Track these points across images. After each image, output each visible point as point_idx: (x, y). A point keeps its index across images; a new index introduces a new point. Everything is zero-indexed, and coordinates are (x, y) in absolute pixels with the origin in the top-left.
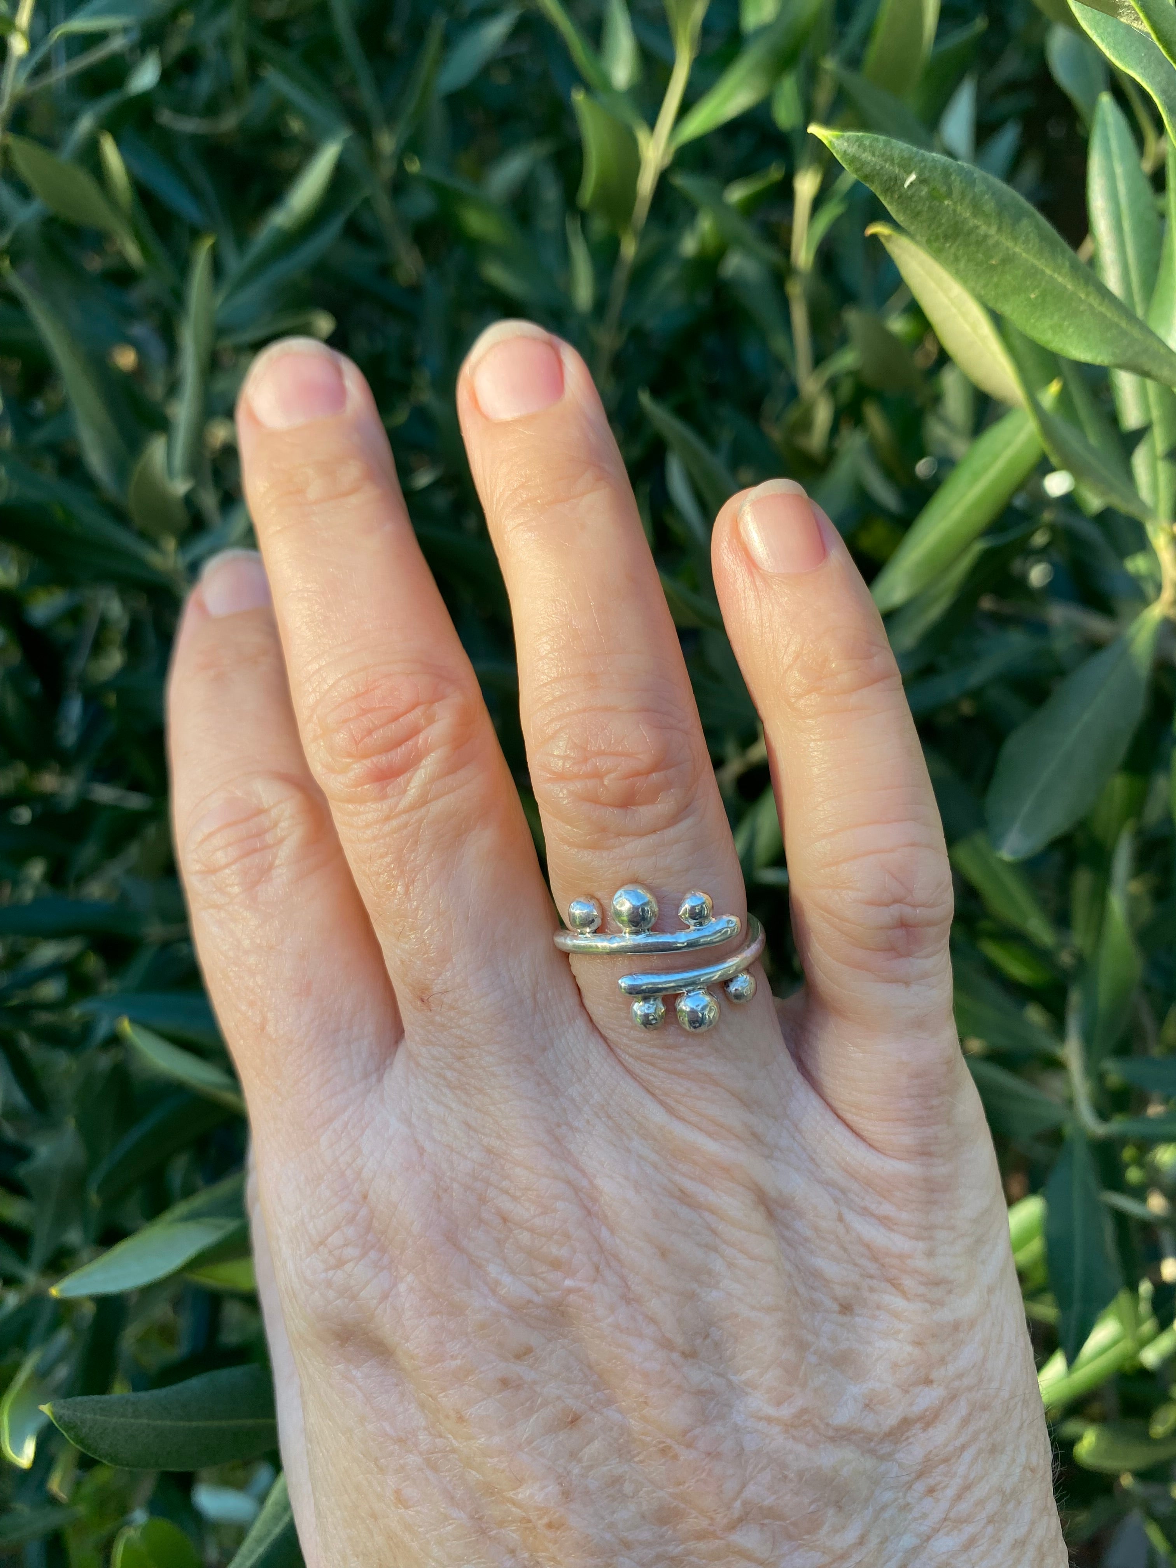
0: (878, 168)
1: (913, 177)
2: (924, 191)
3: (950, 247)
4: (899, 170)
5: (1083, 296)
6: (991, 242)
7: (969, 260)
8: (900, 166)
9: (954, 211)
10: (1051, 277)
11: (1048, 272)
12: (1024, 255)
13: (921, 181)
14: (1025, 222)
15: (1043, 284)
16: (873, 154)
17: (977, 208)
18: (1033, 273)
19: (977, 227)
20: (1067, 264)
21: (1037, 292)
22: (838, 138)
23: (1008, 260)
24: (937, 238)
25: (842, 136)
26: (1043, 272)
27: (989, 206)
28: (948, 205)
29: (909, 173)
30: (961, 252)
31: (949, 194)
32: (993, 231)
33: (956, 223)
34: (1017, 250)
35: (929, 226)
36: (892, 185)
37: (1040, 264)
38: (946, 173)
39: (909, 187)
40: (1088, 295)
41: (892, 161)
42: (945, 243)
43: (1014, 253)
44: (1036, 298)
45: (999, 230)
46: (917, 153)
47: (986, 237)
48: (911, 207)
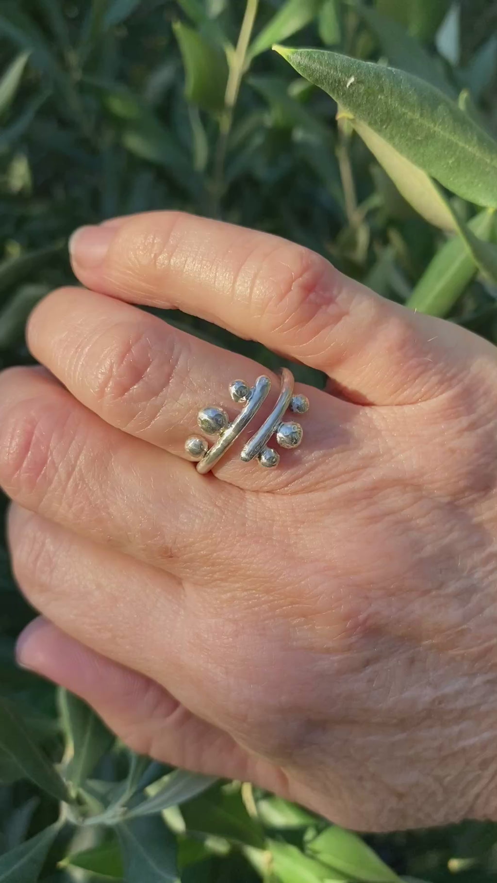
0: (325, 73)
1: (352, 80)
2: (362, 89)
3: (386, 128)
4: (342, 75)
5: (488, 161)
6: (416, 124)
7: (401, 137)
8: (341, 72)
9: (386, 103)
10: (463, 148)
11: (461, 144)
12: (442, 133)
13: (358, 82)
14: (441, 108)
15: (457, 153)
16: (321, 64)
17: (403, 100)
18: (449, 146)
19: (404, 114)
20: (475, 138)
21: (453, 159)
22: (293, 53)
23: (430, 137)
24: (376, 123)
25: (296, 52)
26: (457, 144)
27: (414, 98)
28: (381, 99)
29: (349, 77)
30: (394, 132)
31: (381, 90)
32: (417, 116)
33: (388, 113)
34: (436, 129)
35: (369, 114)
36: (338, 84)
37: (455, 139)
38: (378, 76)
39: (349, 86)
40: (492, 160)
41: (336, 69)
42: (382, 126)
43: (435, 132)
44: (453, 163)
45: (421, 115)
46: (355, 62)
47: (412, 120)
48: (353, 100)
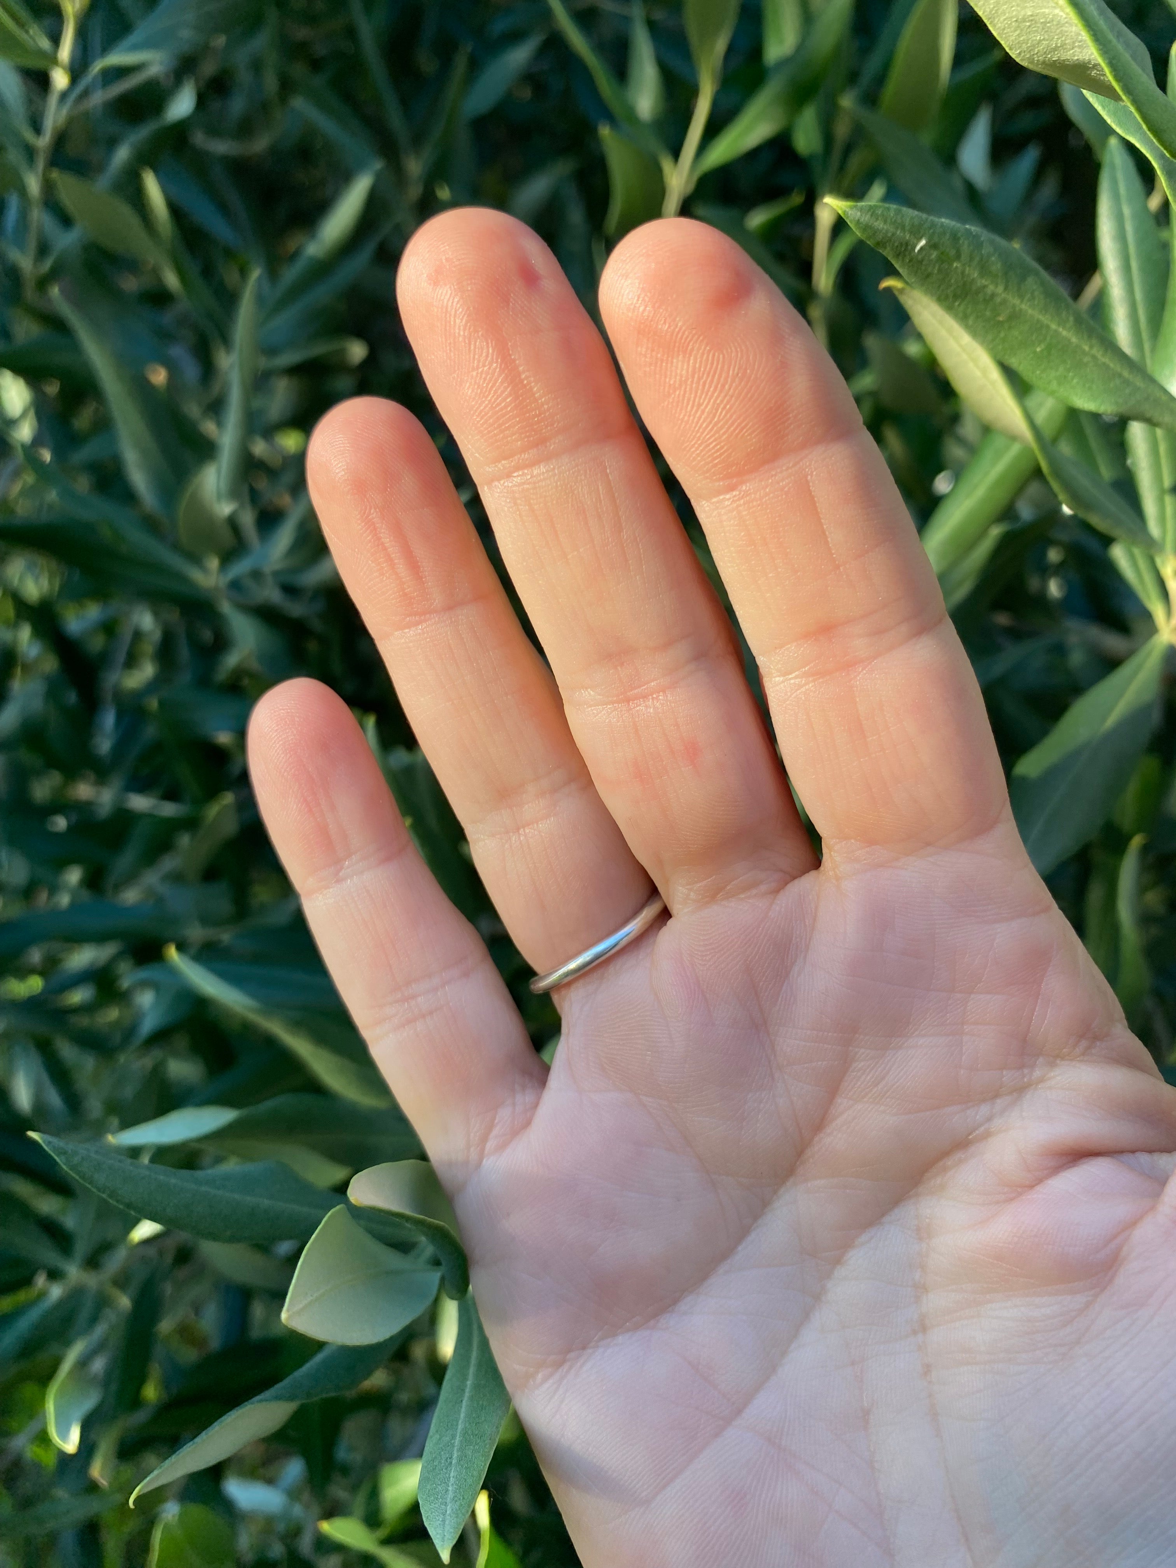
0: (889, 235)
1: (923, 242)
2: (934, 255)
3: (959, 305)
4: (910, 236)
5: (1086, 348)
6: (998, 300)
7: (977, 317)
8: (911, 233)
9: (963, 273)
10: (1056, 331)
11: (1054, 326)
12: (1030, 311)
13: (932, 245)
14: (1030, 280)
15: (1048, 338)
16: (885, 222)
17: (984, 270)
18: (1039, 328)
19: (985, 287)
20: (1071, 319)
21: (1043, 346)
22: (851, 208)
23: (1015, 316)
24: (947, 297)
25: (855, 206)
26: (1048, 327)
27: (996, 266)
28: (957, 267)
29: (920, 239)
30: (969, 310)
31: (958, 257)
32: (1000, 289)
33: (964, 284)
34: (1023, 306)
35: (939, 286)
36: (904, 249)
37: (1045, 319)
38: (955, 237)
39: (919, 251)
40: (1091, 347)
41: (903, 228)
42: (954, 302)
43: (1021, 310)
44: (1042, 351)
45: (1006, 288)
46: (927, 219)
47: (993, 295)
48: (921, 269)
